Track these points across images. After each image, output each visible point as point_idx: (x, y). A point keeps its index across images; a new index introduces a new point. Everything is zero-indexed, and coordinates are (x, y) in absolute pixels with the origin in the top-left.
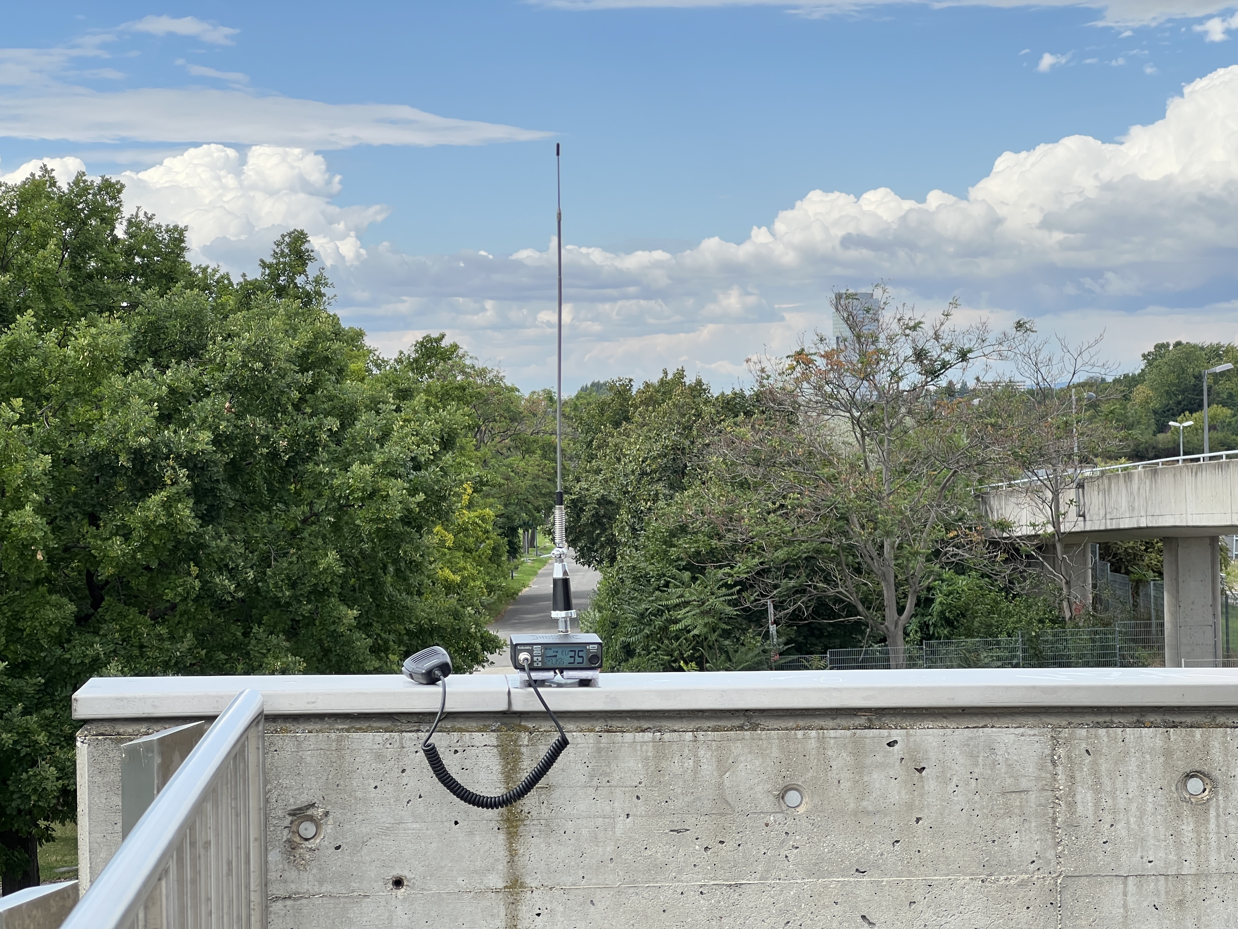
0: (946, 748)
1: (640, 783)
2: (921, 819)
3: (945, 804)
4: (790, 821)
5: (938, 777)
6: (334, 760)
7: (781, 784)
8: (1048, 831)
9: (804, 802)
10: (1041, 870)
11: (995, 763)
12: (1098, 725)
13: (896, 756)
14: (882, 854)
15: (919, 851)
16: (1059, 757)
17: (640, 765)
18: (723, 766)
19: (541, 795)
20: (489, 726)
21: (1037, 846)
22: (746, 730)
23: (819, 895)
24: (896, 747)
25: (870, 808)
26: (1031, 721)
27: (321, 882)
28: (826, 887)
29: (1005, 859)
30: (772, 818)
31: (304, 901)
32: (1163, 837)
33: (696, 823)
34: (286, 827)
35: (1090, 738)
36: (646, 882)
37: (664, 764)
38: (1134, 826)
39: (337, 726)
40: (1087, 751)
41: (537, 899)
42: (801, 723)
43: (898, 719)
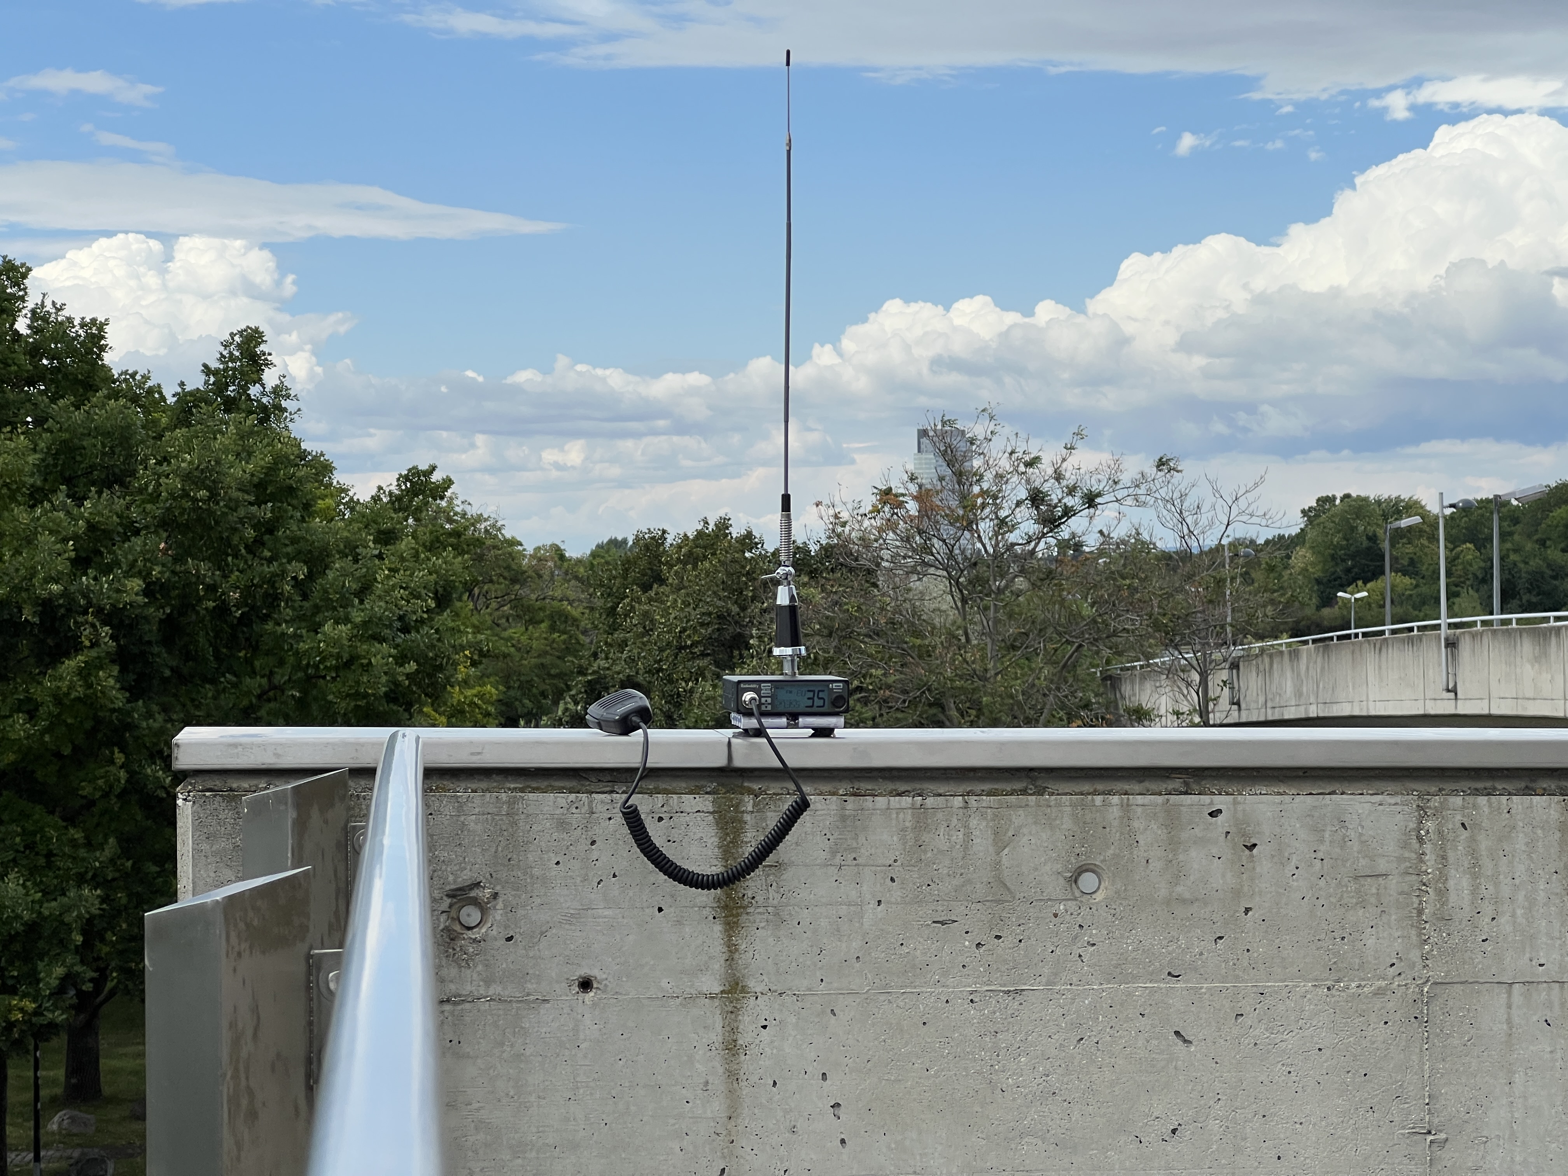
0: (1283, 820)
1: (895, 861)
2: (1250, 909)
3: (1282, 891)
4: (1085, 911)
5: (1273, 856)
6: (504, 828)
7: (1074, 863)
8: (1412, 926)
9: (1102, 887)
10: (1403, 976)
11: (1345, 840)
12: (1477, 792)
13: (1220, 830)
14: (1201, 954)
15: (1248, 950)
16: (1428, 832)
17: (895, 838)
18: (1001, 842)
19: (768, 875)
20: (703, 786)
21: (1398, 945)
22: (1031, 795)
23: (1122, 1005)
24: (1220, 818)
25: (1187, 895)
26: (1391, 786)
27: (488, 982)
28: (1130, 994)
29: (1357, 961)
30: (1062, 907)
31: (467, 1006)
32: (1557, 934)
33: (966, 912)
34: (443, 912)
35: (1468, 808)
36: (902, 987)
37: (926, 837)
38: (1520, 920)
39: (508, 785)
40: (1463, 824)
41: (762, 1007)
42: (1100, 787)
43: (1223, 783)
